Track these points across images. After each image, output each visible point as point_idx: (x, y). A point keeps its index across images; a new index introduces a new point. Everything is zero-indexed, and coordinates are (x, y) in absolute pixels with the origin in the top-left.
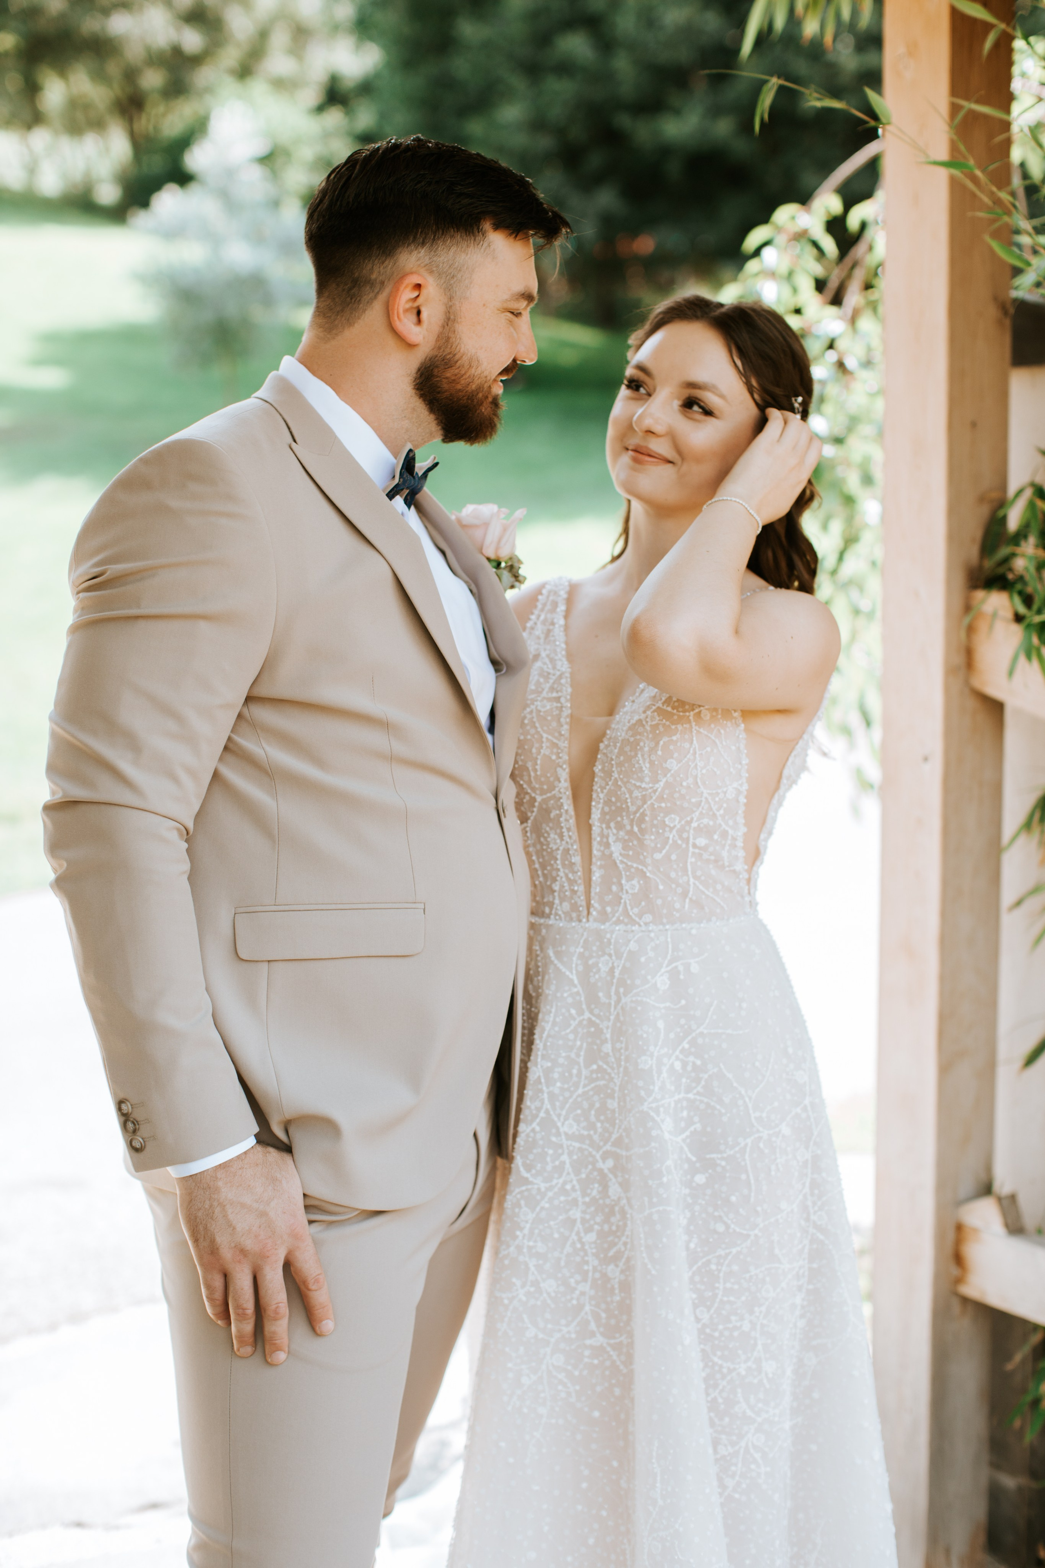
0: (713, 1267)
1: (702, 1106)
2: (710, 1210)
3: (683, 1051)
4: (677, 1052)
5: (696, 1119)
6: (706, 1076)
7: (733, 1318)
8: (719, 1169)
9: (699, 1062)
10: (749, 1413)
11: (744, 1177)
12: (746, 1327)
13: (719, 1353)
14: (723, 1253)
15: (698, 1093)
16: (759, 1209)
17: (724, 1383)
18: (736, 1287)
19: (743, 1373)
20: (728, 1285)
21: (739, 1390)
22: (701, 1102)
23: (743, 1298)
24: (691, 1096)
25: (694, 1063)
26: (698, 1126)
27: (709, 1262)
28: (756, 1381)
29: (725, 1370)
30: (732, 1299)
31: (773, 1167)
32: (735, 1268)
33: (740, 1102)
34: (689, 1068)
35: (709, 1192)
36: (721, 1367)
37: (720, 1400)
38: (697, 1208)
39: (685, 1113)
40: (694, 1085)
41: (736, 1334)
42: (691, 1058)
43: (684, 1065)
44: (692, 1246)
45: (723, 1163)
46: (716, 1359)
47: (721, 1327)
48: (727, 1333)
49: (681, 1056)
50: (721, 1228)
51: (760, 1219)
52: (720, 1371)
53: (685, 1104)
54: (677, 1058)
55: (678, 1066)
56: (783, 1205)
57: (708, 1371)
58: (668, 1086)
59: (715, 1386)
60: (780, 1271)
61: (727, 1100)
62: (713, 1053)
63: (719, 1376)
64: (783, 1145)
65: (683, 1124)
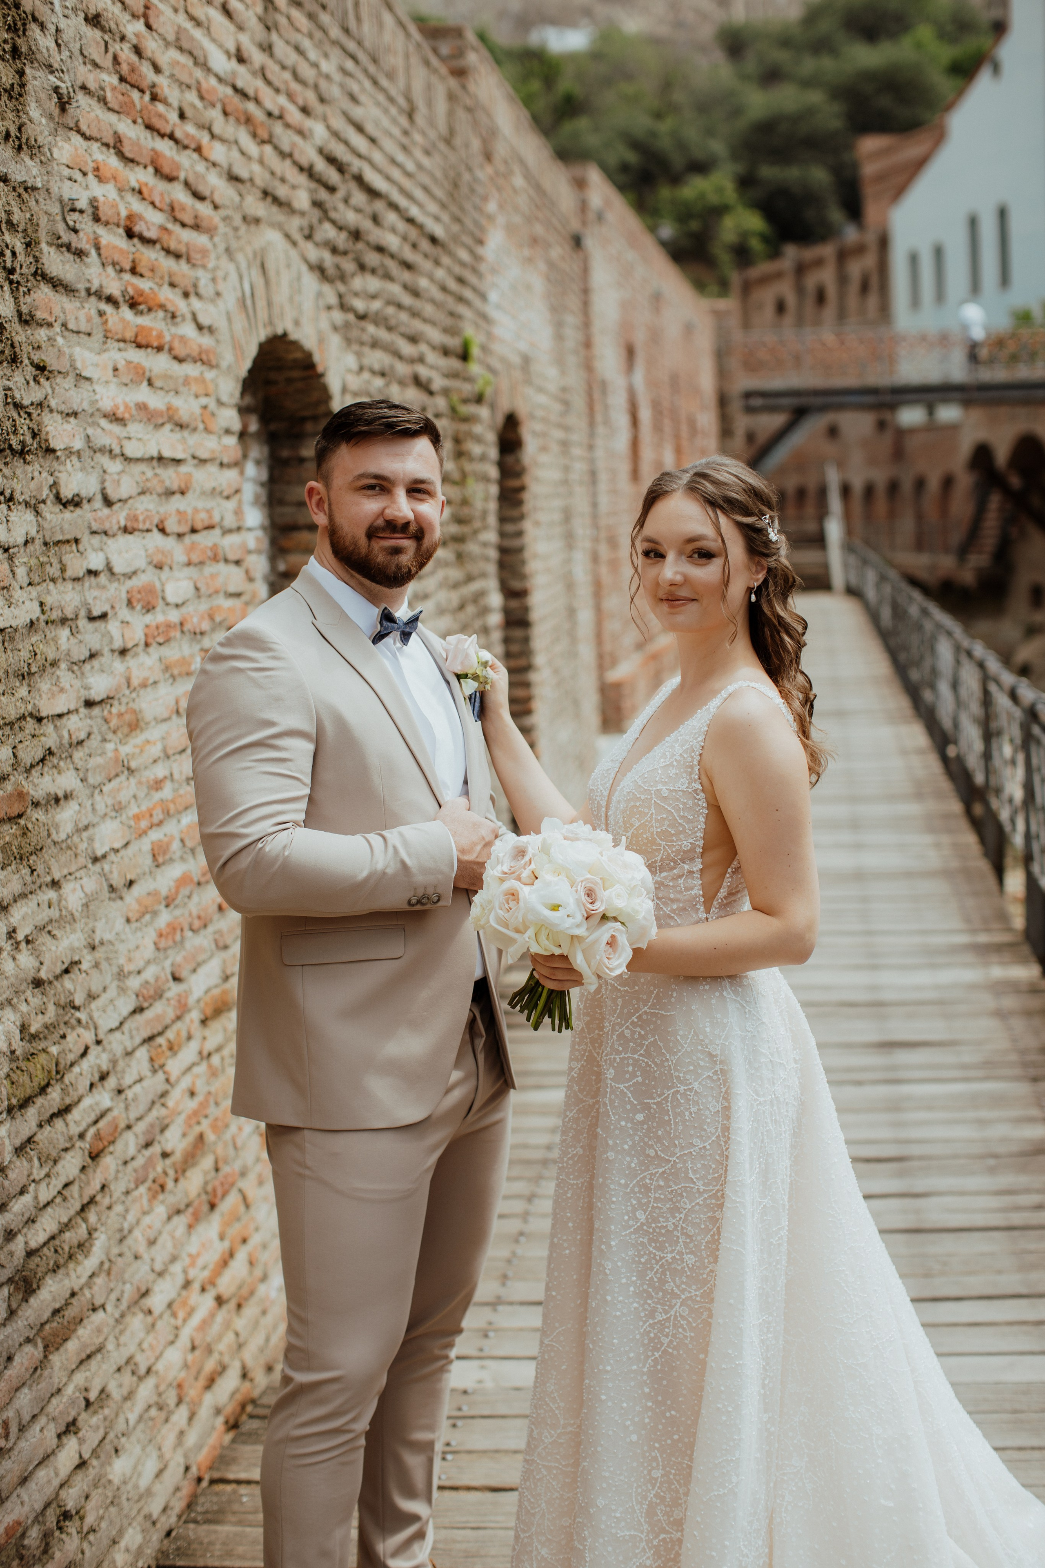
0: (648, 1181)
1: (644, 1065)
2: (646, 1140)
3: (633, 1023)
4: (628, 1023)
5: (639, 1073)
6: (647, 1042)
7: (661, 1219)
8: (652, 1111)
9: (643, 1032)
10: (676, 1291)
11: (667, 1118)
12: (671, 1227)
13: (652, 1244)
14: (653, 1171)
15: (641, 1055)
16: (677, 1142)
17: (658, 1267)
18: (662, 1197)
19: (670, 1260)
20: (657, 1195)
21: (668, 1273)
22: (643, 1061)
23: (668, 1206)
24: (636, 1056)
25: (639, 1032)
26: (640, 1079)
27: (645, 1177)
28: (679, 1268)
29: (657, 1258)
30: (660, 1205)
31: (687, 1113)
32: (662, 1183)
33: (666, 1064)
34: (636, 1036)
35: (645, 1126)
36: (655, 1255)
38: (637, 1138)
39: (631, 1068)
40: (638, 1048)
41: (663, 1231)
42: (638, 1029)
43: (633, 1033)
44: (633, 1165)
45: (655, 1107)
46: (651, 1249)
48: (657, 1230)
50: (652, 1153)
51: (677, 1150)
52: (654, 1258)
53: (631, 1061)
54: (627, 1028)
55: (627, 1033)
56: (696, 1141)
57: (646, 1257)
58: (616, 1046)
59: (652, 1269)
60: (694, 1190)
61: (658, 1062)
62: (652, 1027)
63: (653, 1261)
64: (696, 1098)
65: (627, 1076)
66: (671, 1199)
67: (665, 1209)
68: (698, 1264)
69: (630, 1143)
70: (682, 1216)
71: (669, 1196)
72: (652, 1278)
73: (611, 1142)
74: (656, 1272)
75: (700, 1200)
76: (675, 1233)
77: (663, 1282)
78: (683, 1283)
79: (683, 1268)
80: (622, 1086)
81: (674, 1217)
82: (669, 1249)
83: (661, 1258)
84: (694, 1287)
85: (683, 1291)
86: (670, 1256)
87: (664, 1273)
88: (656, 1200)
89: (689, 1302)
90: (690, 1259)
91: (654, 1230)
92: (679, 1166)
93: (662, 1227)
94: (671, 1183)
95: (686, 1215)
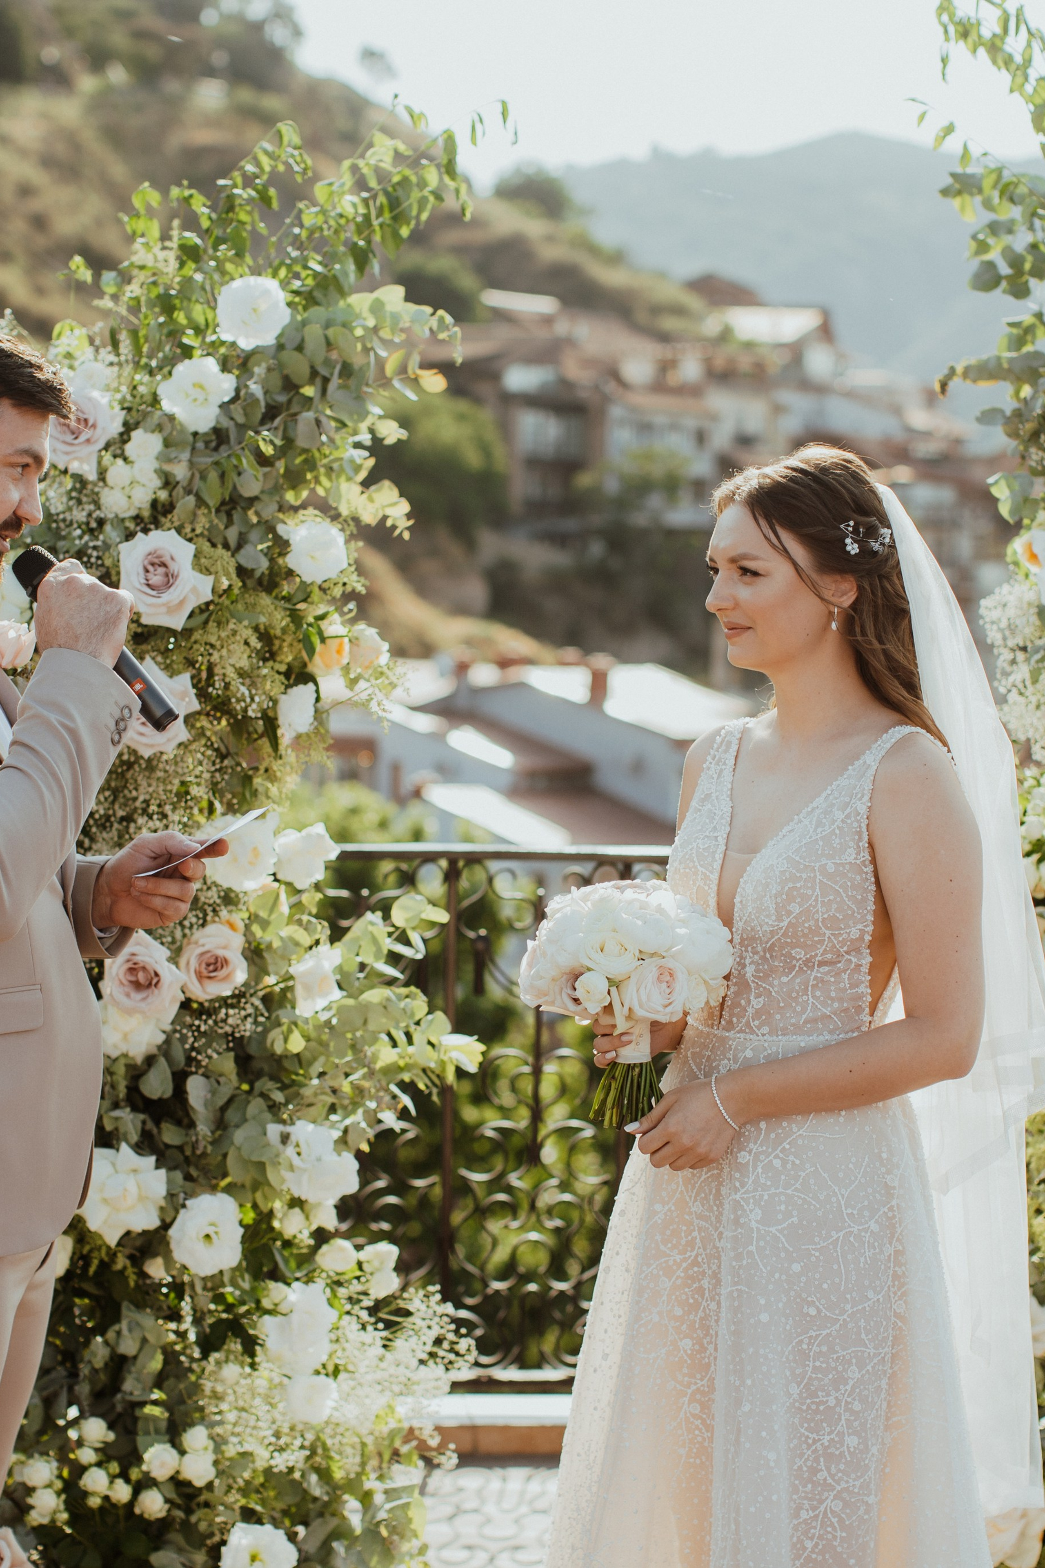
0: (805, 1347)
1: (800, 1202)
3: (784, 1151)
4: (778, 1151)
5: (795, 1213)
6: (803, 1174)
7: (820, 1393)
8: (813, 1259)
9: (798, 1162)
10: (830, 1481)
11: (835, 1267)
12: (832, 1402)
13: (806, 1425)
14: (814, 1334)
15: (796, 1190)
16: (848, 1296)
17: (809, 1452)
18: (824, 1365)
19: (827, 1444)
20: (818, 1364)
21: (822, 1459)
22: (799, 1197)
23: (831, 1376)
24: (789, 1192)
25: (793, 1162)
26: (795, 1219)
27: (801, 1341)
28: (837, 1453)
29: (810, 1441)
30: (820, 1376)
31: (862, 1260)
32: (824, 1349)
33: (834, 1199)
34: (789, 1166)
35: (803, 1279)
36: (808, 1437)
37: (805, 1469)
38: (792, 1293)
39: (783, 1207)
40: (793, 1182)
41: (821, 1408)
42: (791, 1158)
43: (784, 1162)
44: (788, 1327)
45: (817, 1254)
46: (802, 1430)
47: (808, 1401)
48: (814, 1407)
49: (781, 1155)
50: (813, 1312)
51: (848, 1307)
52: (806, 1442)
53: (783, 1198)
54: (777, 1157)
55: (777, 1163)
56: (870, 1294)
57: (795, 1441)
58: (762, 1181)
59: (802, 1455)
60: (866, 1355)
61: (822, 1197)
62: (810, 1154)
63: (804, 1446)
64: (872, 1241)
65: (780, 1217)
66: (836, 1368)
67: (826, 1381)
68: (861, 1447)
69: (785, 1299)
70: (849, 1387)
71: (833, 1365)
72: (800, 1468)
73: (762, 1302)
74: (807, 1459)
75: (869, 1368)
76: (838, 1409)
77: (814, 1471)
78: (839, 1471)
79: (842, 1453)
80: (773, 1230)
81: (837, 1390)
82: (828, 1429)
83: (815, 1441)
84: (853, 1476)
85: (838, 1482)
86: (827, 1438)
87: (816, 1460)
88: (815, 1369)
89: (845, 1495)
90: (852, 1441)
91: (809, 1407)
92: (850, 1326)
93: (822, 1403)
94: (837, 1348)
95: (853, 1388)
